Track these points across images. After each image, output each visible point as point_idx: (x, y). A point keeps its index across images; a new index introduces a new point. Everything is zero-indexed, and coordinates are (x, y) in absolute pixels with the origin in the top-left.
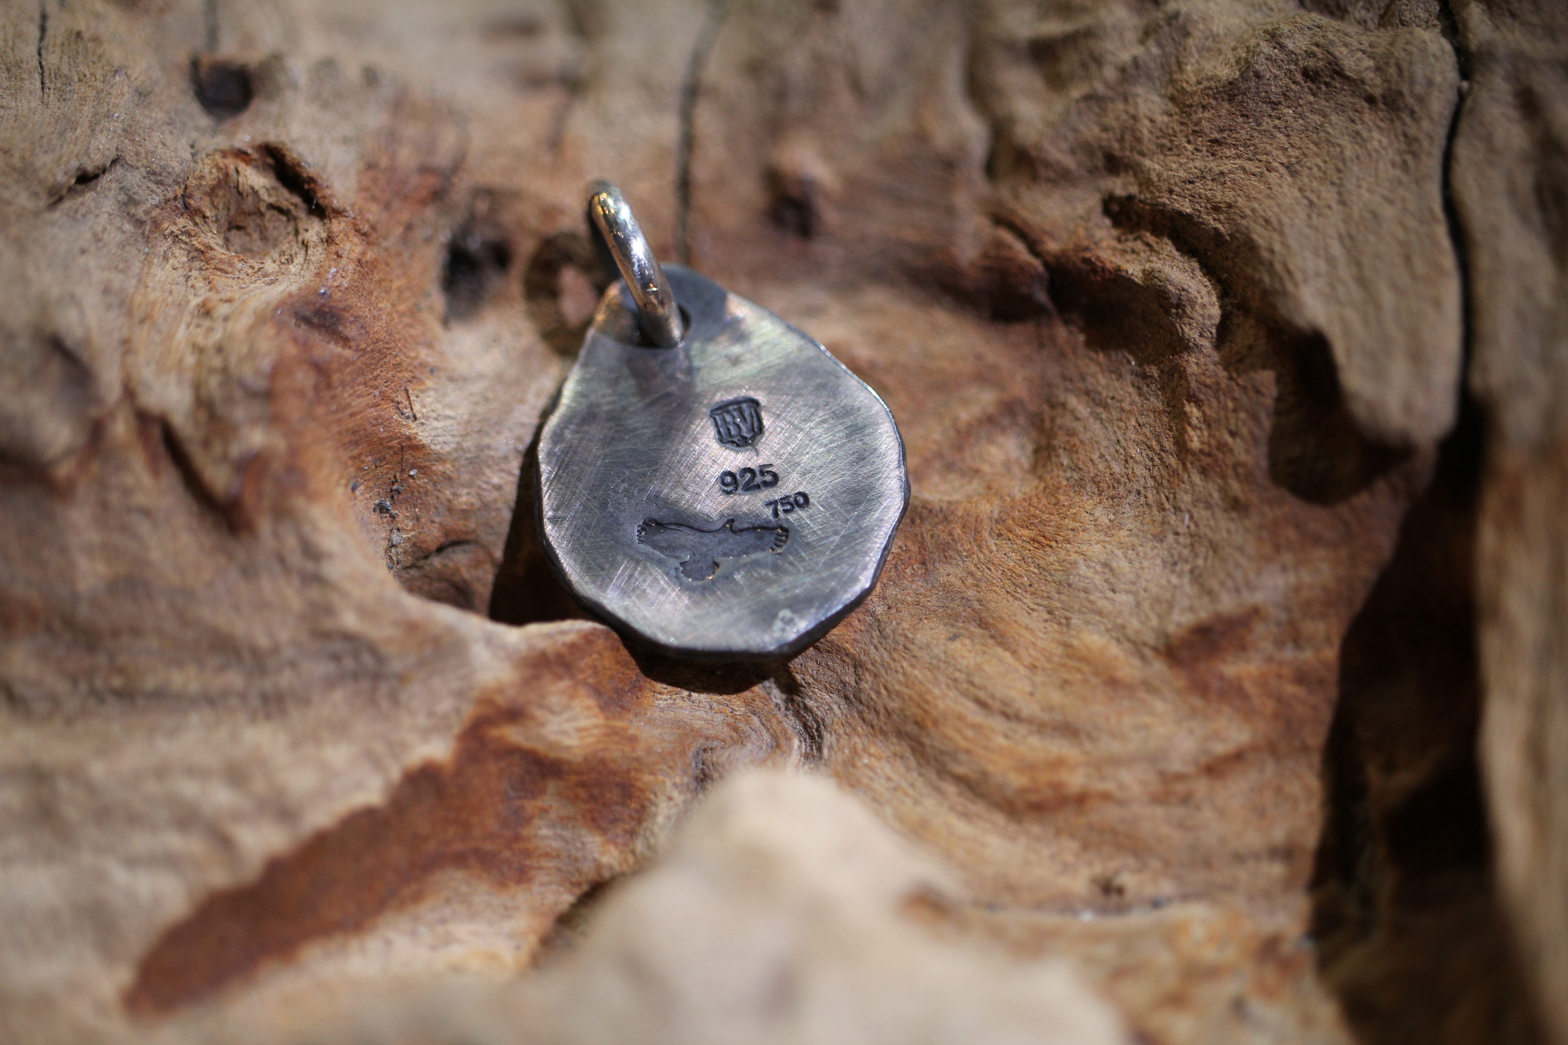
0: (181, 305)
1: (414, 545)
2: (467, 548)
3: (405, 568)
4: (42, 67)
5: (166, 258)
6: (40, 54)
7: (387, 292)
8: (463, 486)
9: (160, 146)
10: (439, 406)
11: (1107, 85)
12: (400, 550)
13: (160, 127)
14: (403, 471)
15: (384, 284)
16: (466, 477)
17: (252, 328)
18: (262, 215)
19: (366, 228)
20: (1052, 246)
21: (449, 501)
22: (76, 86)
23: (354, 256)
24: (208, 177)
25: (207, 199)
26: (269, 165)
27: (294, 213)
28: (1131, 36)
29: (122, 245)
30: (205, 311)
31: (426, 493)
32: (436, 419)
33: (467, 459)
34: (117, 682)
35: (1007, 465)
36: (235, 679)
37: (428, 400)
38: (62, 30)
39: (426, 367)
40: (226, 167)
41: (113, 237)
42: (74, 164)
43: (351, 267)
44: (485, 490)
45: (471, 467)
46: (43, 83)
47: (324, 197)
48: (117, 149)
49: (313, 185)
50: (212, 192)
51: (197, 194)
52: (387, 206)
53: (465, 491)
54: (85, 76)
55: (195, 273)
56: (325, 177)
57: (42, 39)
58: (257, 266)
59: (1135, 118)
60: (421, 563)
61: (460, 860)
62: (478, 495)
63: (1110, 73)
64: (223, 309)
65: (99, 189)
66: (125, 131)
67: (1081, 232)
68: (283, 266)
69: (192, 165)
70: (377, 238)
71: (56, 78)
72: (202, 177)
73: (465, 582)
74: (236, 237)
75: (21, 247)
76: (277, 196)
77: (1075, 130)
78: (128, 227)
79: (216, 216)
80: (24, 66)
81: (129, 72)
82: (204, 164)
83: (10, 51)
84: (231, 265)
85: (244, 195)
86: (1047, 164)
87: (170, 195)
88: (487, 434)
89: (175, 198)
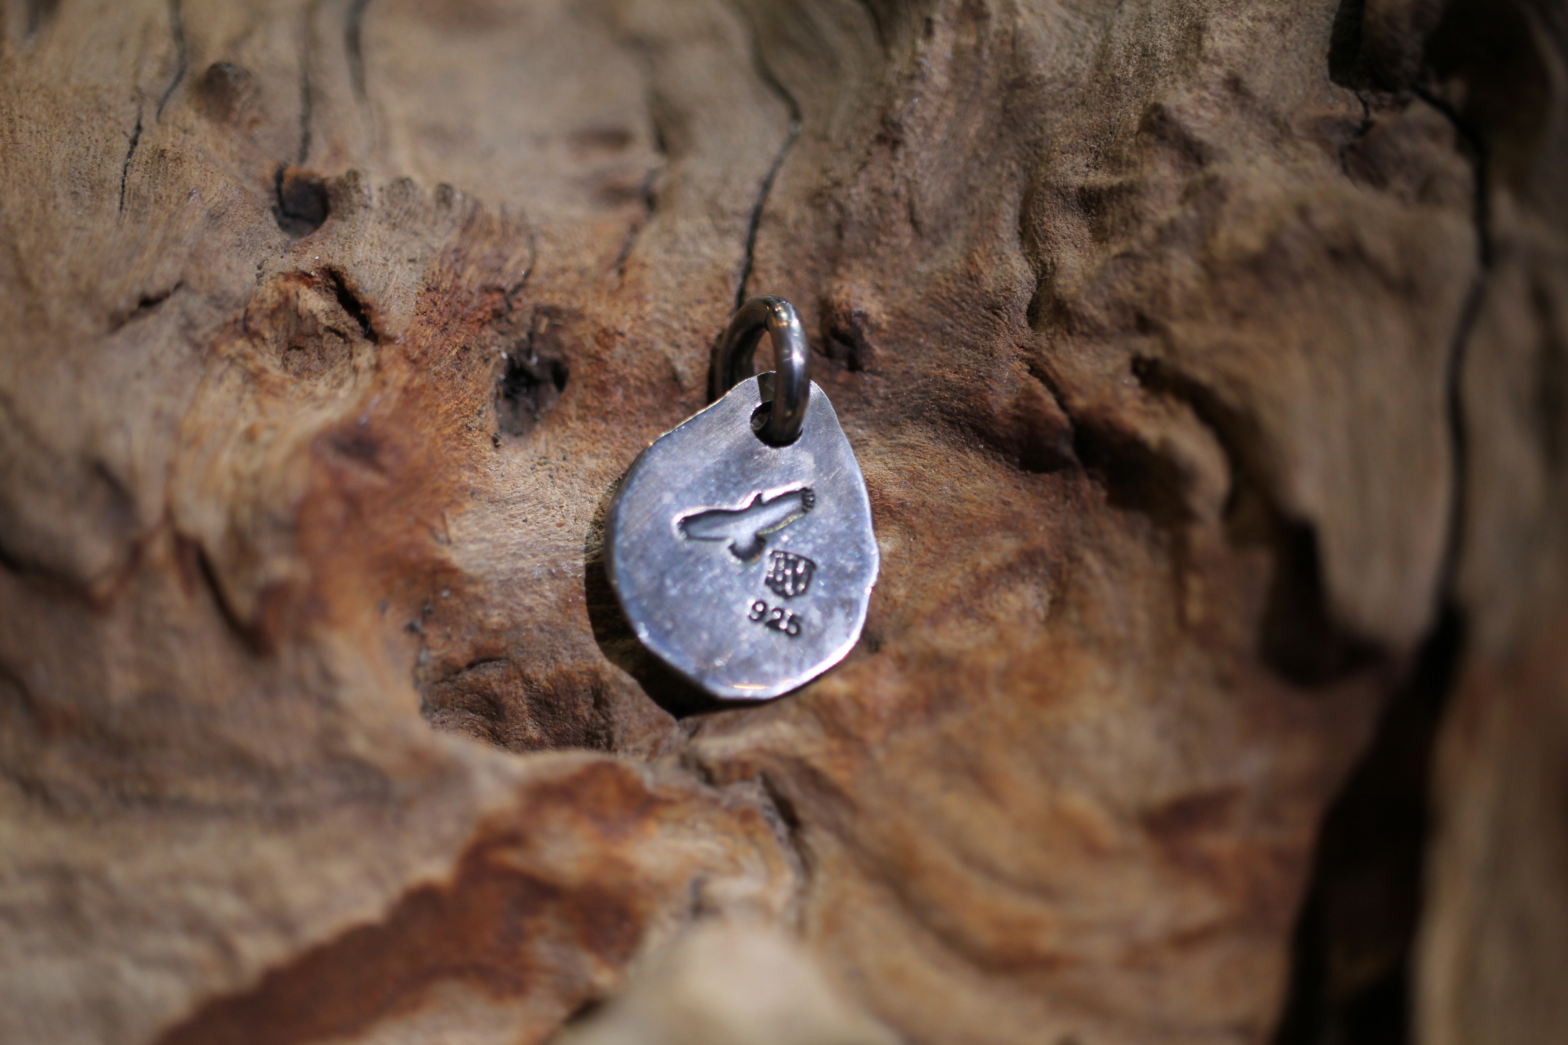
0: (229, 428)
1: (444, 662)
2: (498, 664)
3: (436, 683)
4: (123, 186)
5: (221, 379)
6: (125, 173)
7: (432, 417)
8: (495, 606)
9: (224, 270)
10: (476, 529)
11: (1144, 245)
12: (429, 668)
13: (228, 250)
14: (436, 592)
15: (430, 410)
16: (498, 598)
17: (289, 460)
18: (320, 337)
19: (416, 354)
20: (1079, 402)
21: (480, 621)
22: (151, 208)
23: (401, 383)
24: (269, 300)
25: (267, 322)
26: (332, 288)
27: (350, 336)
28: (1172, 196)
29: (179, 368)
30: (250, 436)
31: (458, 613)
32: (472, 542)
33: (500, 581)
34: (143, 788)
35: (1023, 614)
36: (251, 792)
37: (465, 523)
38: (149, 146)
39: (467, 490)
40: (288, 291)
41: (170, 360)
42: (137, 289)
43: (395, 396)
44: (516, 611)
45: (503, 589)
46: (122, 203)
47: (377, 324)
48: (182, 274)
49: (368, 311)
50: (272, 315)
51: (257, 317)
52: (444, 329)
53: (496, 612)
54: (161, 198)
55: (247, 396)
56: (381, 302)
57: (130, 154)
58: (309, 388)
59: (1166, 281)
60: (452, 677)
61: (459, 972)
62: (510, 616)
63: (1148, 232)
64: (265, 436)
65: (162, 311)
66: (191, 255)
67: (1108, 391)
68: (333, 391)
69: (256, 287)
70: (428, 364)
71: (134, 199)
72: (263, 301)
73: (495, 695)
74: (296, 358)
75: (79, 372)
76: (335, 319)
77: (1111, 287)
78: (186, 350)
79: (276, 337)
80: (107, 185)
81: (204, 194)
82: (267, 287)
83: (97, 169)
84: (283, 386)
85: (303, 318)
86: (1082, 319)
87: (230, 318)
88: (522, 557)
89: (236, 321)
